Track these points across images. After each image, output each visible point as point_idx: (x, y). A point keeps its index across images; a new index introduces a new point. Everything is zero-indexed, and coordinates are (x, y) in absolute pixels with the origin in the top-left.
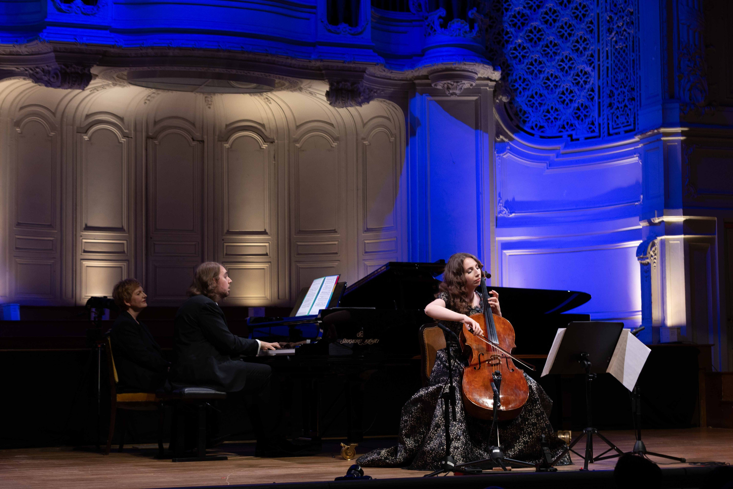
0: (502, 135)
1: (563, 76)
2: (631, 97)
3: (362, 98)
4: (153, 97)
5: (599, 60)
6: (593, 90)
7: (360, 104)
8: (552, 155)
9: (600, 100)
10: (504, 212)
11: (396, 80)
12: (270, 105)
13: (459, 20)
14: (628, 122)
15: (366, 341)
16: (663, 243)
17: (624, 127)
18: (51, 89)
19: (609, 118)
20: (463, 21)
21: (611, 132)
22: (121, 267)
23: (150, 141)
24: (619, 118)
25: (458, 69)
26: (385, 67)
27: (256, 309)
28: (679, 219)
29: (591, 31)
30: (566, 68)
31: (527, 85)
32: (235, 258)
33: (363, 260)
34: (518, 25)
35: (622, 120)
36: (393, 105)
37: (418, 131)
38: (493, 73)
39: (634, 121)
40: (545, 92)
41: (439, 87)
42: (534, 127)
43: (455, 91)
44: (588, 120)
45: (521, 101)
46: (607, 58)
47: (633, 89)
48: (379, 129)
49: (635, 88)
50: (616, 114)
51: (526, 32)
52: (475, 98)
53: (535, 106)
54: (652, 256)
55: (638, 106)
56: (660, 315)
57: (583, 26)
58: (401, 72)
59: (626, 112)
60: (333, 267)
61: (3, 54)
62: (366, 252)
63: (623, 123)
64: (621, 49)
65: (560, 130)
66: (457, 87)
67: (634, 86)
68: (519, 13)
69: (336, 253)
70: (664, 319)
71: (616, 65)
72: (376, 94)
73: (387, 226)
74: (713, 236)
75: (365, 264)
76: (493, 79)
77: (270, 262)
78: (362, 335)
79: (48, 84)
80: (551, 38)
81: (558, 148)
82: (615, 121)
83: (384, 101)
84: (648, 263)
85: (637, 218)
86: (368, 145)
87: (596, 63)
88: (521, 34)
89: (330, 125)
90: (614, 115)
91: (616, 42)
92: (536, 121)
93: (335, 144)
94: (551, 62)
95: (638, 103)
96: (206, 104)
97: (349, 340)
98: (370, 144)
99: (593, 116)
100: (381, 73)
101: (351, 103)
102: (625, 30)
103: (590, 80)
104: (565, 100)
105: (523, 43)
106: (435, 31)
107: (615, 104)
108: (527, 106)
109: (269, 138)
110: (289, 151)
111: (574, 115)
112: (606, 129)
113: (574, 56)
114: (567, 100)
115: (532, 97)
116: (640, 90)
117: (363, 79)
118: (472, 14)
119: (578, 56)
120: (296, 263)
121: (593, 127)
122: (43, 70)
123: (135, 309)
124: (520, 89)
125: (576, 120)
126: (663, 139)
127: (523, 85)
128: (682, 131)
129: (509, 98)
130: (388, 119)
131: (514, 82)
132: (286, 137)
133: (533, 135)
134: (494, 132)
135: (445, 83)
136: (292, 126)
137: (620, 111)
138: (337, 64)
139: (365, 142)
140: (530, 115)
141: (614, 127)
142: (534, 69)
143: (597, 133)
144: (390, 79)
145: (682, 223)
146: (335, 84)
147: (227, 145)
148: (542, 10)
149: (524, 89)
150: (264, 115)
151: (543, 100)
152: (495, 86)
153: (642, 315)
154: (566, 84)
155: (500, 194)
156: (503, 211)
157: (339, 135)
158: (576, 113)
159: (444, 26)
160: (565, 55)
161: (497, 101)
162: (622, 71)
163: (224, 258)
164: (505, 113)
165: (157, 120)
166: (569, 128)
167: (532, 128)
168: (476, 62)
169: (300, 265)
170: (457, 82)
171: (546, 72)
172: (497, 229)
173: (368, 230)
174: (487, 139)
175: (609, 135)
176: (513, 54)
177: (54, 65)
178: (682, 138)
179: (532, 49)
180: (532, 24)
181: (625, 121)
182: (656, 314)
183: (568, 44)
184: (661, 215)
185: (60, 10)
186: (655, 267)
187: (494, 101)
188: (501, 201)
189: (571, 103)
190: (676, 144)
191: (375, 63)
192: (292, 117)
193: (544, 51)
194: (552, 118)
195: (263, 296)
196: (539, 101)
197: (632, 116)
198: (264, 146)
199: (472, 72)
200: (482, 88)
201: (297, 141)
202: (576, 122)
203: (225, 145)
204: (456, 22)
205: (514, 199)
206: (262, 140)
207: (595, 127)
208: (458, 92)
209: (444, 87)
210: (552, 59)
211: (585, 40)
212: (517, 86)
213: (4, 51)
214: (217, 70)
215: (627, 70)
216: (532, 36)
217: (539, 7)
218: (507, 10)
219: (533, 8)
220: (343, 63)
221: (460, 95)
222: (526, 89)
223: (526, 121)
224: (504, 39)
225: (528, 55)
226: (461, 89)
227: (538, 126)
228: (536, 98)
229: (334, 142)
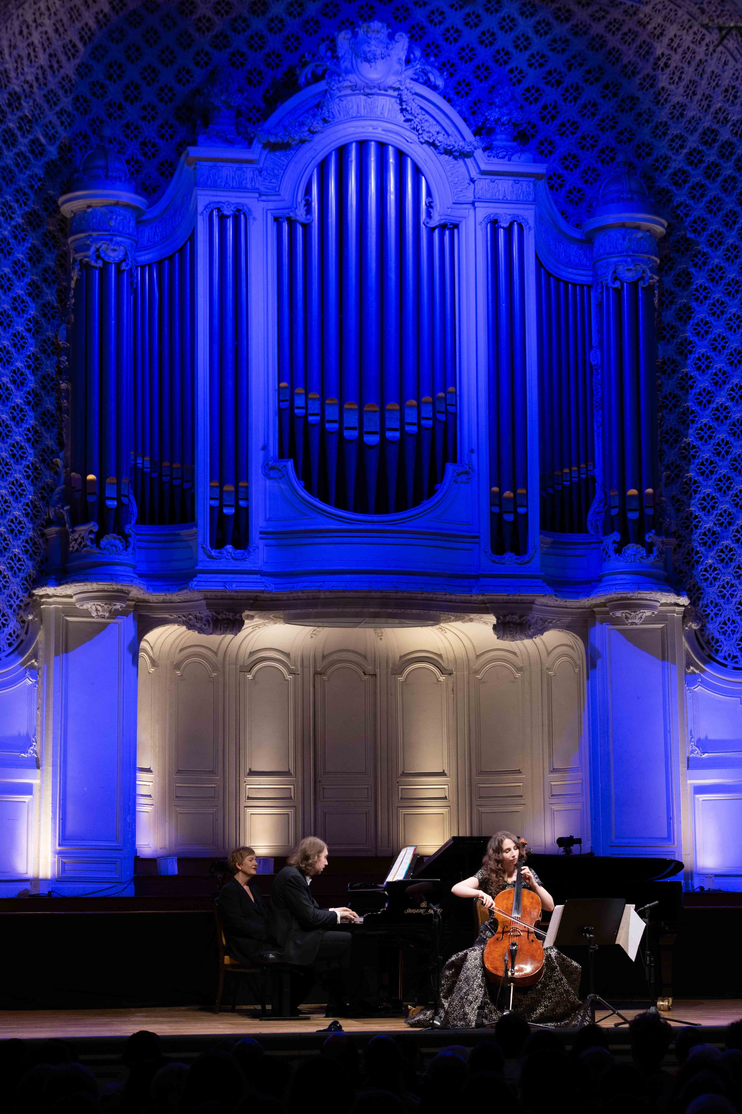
0: (693, 666)
3: (533, 630)
4: (320, 632)
7: (531, 637)
10: (697, 752)
11: (572, 608)
13: (635, 544)
18: (204, 636)
20: (638, 546)
22: (288, 814)
23: (318, 678)
25: (634, 598)
26: (556, 596)
31: (719, 610)
32: (412, 802)
33: (550, 804)
34: (708, 544)
36: (571, 634)
37: (599, 662)
38: (678, 599)
41: (619, 616)
42: (728, 658)
43: (634, 621)
45: (713, 628)
48: (564, 659)
51: (717, 552)
52: (661, 626)
53: (728, 633)
58: (576, 601)
60: (519, 811)
61: (157, 603)
62: (553, 795)
66: (636, 616)
68: (709, 530)
69: (521, 796)
72: (551, 625)
73: (573, 766)
75: (551, 808)
76: (680, 604)
77: (450, 806)
78: (426, 905)
79: (201, 631)
83: (561, 631)
86: (553, 676)
88: (711, 554)
89: (512, 654)
92: (729, 650)
93: (518, 675)
96: (377, 637)
97: (413, 910)
98: (556, 675)
100: (554, 603)
101: (520, 636)
105: (715, 564)
106: (609, 556)
108: (720, 633)
109: (447, 670)
110: (468, 683)
115: (725, 623)
117: (533, 611)
118: (651, 537)
120: (478, 807)
122: (196, 618)
123: (246, 873)
124: (712, 614)
127: (715, 610)
129: (700, 625)
130: (570, 648)
131: (705, 607)
132: (465, 668)
134: (684, 662)
135: (624, 613)
136: (472, 656)
138: (502, 597)
139: (550, 673)
140: (723, 643)
142: (727, 593)
144: (566, 608)
146: (502, 617)
147: (401, 679)
148: (733, 528)
149: (716, 615)
150: (441, 645)
151: (736, 627)
152: (684, 612)
155: (691, 731)
156: (695, 750)
157: (522, 665)
159: (618, 551)
161: (687, 628)
163: (398, 802)
164: (696, 642)
165: (326, 653)
167: (725, 658)
169: (484, 809)
170: (635, 612)
171: (738, 596)
172: (690, 771)
173: (554, 771)
174: (676, 671)
176: (703, 575)
177: (206, 613)
179: (723, 571)
180: (723, 542)
185: (211, 557)
187: (683, 629)
188: (693, 740)
191: (543, 594)
192: (471, 646)
193: (737, 572)
196: (732, 628)
198: (441, 678)
199: (651, 600)
200: (667, 614)
201: (477, 672)
203: (399, 679)
204: (632, 548)
205: (707, 737)
208: (637, 621)
209: (622, 616)
212: (709, 611)
213: (157, 599)
214: (372, 610)
216: (723, 556)
217: (730, 524)
218: (696, 527)
219: (724, 525)
220: (507, 596)
221: (641, 624)
222: (718, 614)
223: (719, 650)
224: (694, 559)
225: (719, 577)
226: (641, 617)
227: (732, 655)
228: (729, 624)
229: (517, 673)
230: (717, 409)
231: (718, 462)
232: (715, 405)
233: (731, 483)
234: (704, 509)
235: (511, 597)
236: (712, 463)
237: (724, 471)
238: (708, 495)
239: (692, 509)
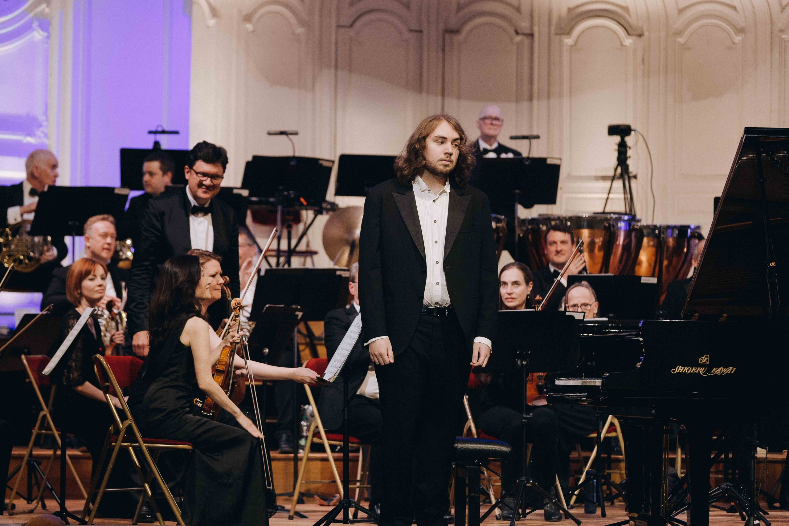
15: (714, 370)
23: (450, 38)
78: (707, 360)
89: (731, 9)
93: (738, 39)
97: (686, 369)
109: (636, 29)
132: (661, 27)
139: (783, 36)
147: (568, 41)
157: (744, 25)
165: (461, 2)
198: (627, 41)
201: (679, 33)
206: (624, 32)
229: (736, 35)
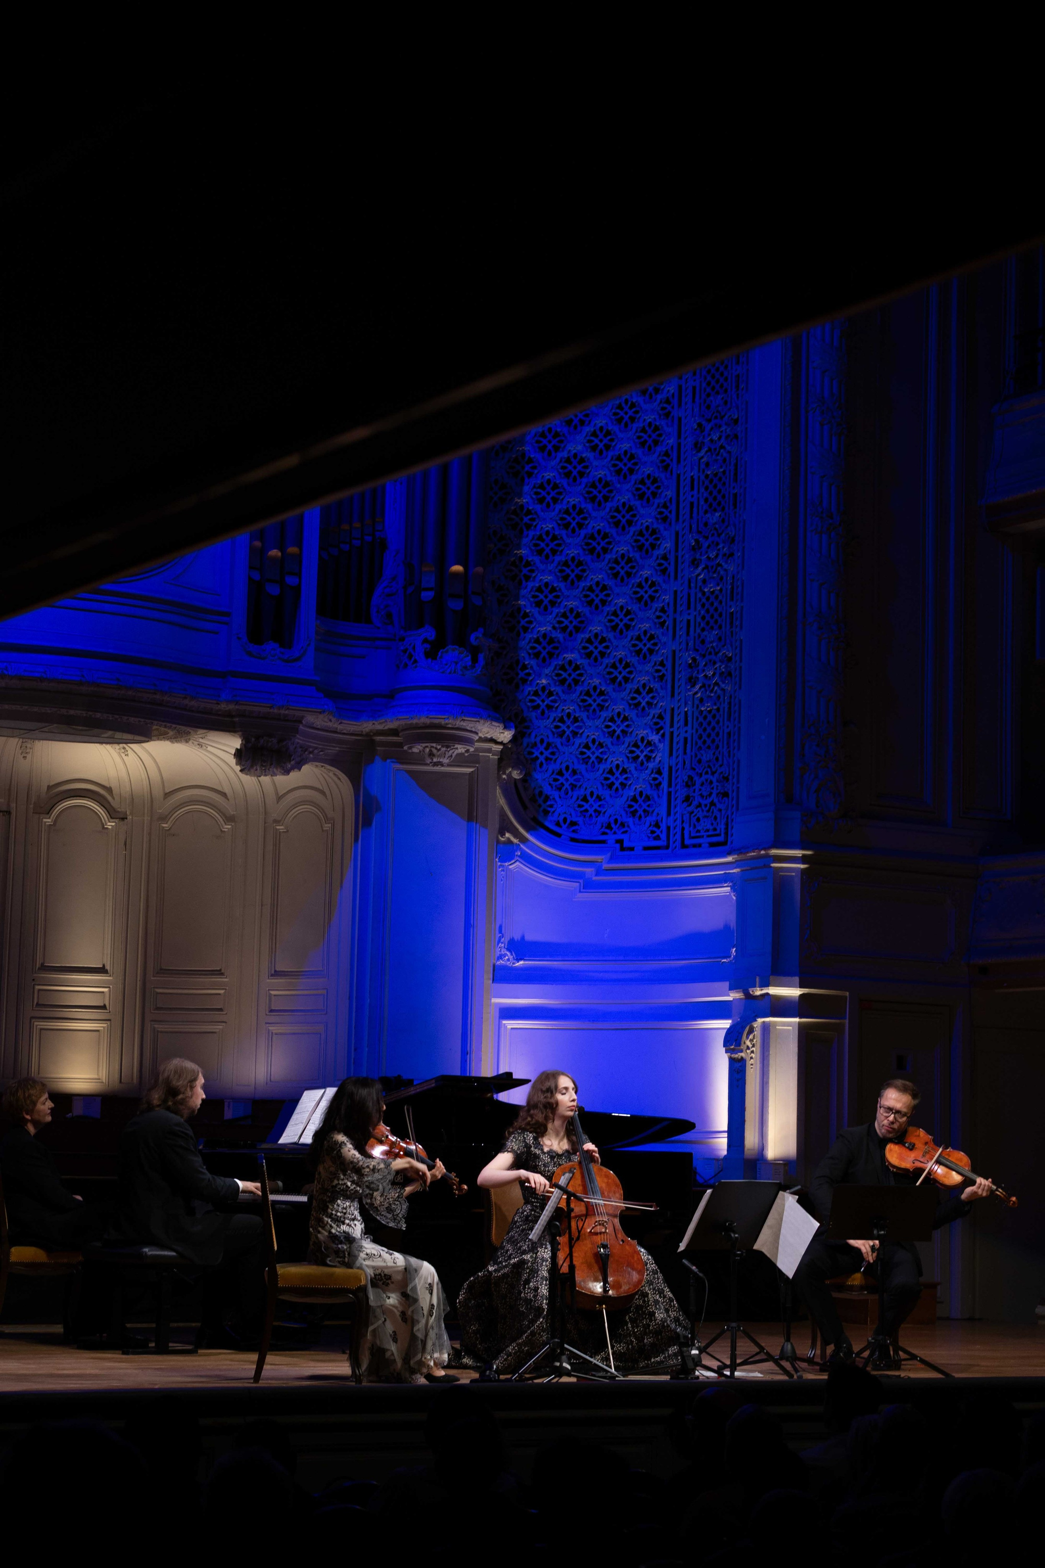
0: (508, 832)
1: (612, 744)
2: (722, 791)
3: (293, 762)
5: (672, 726)
6: (659, 772)
7: (287, 772)
8: (589, 871)
9: (670, 790)
10: (507, 957)
11: (344, 734)
12: (125, 758)
13: (457, 647)
14: (715, 830)
16: (766, 1028)
17: (708, 836)
19: (685, 818)
20: (461, 649)
21: (687, 842)
24: (702, 822)
25: (450, 726)
26: (333, 716)
27: (86, 1098)
28: (793, 992)
29: (661, 678)
30: (618, 732)
31: (553, 753)
32: (55, 1011)
33: (266, 1023)
34: (542, 656)
35: (705, 825)
36: (337, 773)
37: (376, 819)
38: (502, 733)
39: (726, 829)
40: (582, 768)
41: (415, 750)
42: (562, 824)
43: (441, 760)
44: (649, 820)
45: (542, 779)
46: (686, 724)
47: (726, 779)
48: (307, 808)
49: (731, 777)
50: (696, 815)
51: (555, 669)
52: (469, 770)
53: (564, 788)
54: (748, 1048)
55: (732, 807)
56: (757, 1141)
57: (648, 667)
58: (355, 723)
59: (713, 812)
60: (215, 1033)
62: (271, 1011)
63: (708, 831)
64: (710, 711)
65: (602, 830)
66: (445, 753)
67: (729, 775)
68: (545, 635)
69: (221, 1010)
70: (762, 1148)
71: (700, 737)
72: (311, 756)
73: (313, 969)
74: (841, 1021)
75: (269, 1030)
76: (500, 740)
77: (109, 1020)
80: (596, 681)
81: (600, 860)
82: (695, 825)
83: (322, 766)
84: (742, 1058)
85: (726, 984)
86: (283, 832)
87: (668, 730)
88: (547, 671)
89: (222, 796)
90: (693, 815)
91: (701, 700)
92: (565, 813)
93: (227, 827)
94: (593, 719)
95: (734, 802)
96: (21, 751)
98: (288, 831)
99: (658, 814)
100: (325, 724)
101: (275, 770)
102: (716, 684)
103: (656, 755)
104: (613, 784)
105: (550, 686)
106: (415, 661)
107: (696, 797)
108: (552, 787)
109: (119, 812)
110: (150, 834)
111: (627, 809)
112: (678, 836)
113: (632, 714)
114: (617, 784)
115: (560, 773)
116: (738, 782)
117: (298, 733)
118: (477, 638)
119: (637, 716)
120: (153, 1023)
121: (658, 832)
123: (35, 1123)
124: (542, 758)
125: (630, 817)
126: (774, 865)
127: (546, 753)
128: (804, 856)
129: (524, 772)
130: (322, 792)
131: (532, 748)
132: (146, 811)
133: (559, 835)
134: (497, 826)
135: (427, 747)
136: (158, 793)
137: (703, 811)
138: (261, 708)
139: (278, 827)
140: (556, 802)
141: (692, 835)
142: (566, 729)
143: (664, 841)
144: (336, 732)
145: (798, 998)
146: (253, 739)
147: (48, 821)
148: (583, 636)
149: (548, 760)
150: (112, 773)
151: (578, 780)
152: (503, 752)
153: (729, 1138)
154: (617, 757)
155: (501, 927)
156: (505, 955)
157: (235, 813)
158: (630, 806)
159: (431, 654)
160: (617, 711)
161: (504, 776)
162: (709, 747)
163: (33, 1010)
164: (516, 797)
166: (619, 829)
167: (558, 824)
168: (481, 718)
169: (159, 1027)
170: (448, 747)
171: (585, 735)
172: (495, 985)
173: (276, 974)
174: (485, 838)
175: (684, 846)
176: (532, 701)
178: (802, 866)
179: (563, 697)
180: (565, 655)
181: (711, 828)
182: (751, 1139)
183: (623, 694)
184: (767, 985)
186: (752, 1065)
187: (499, 777)
188: (503, 940)
189: (623, 790)
190: (794, 874)
191: (320, 710)
192: (159, 778)
193: (584, 701)
194: (591, 811)
195: (96, 1076)
196: (571, 780)
197: (723, 821)
198: (109, 824)
199: (471, 731)
200: (480, 754)
201: (164, 818)
202: (630, 821)
203: (45, 820)
204: (452, 651)
205: (523, 937)
206: (108, 815)
207: (661, 832)
208: (445, 761)
209: (424, 751)
210: (594, 716)
211: (651, 690)
212: (536, 754)
215: (717, 747)
216: (565, 675)
217: (578, 629)
218: (526, 630)
219: (568, 630)
220: (271, 707)
221: (449, 765)
222: (551, 759)
223: (549, 812)
224: (520, 677)
225: (556, 705)
226: (451, 756)
227: (568, 822)
228: (567, 775)
229: (226, 824)
230: (568, 460)
231: (565, 537)
232: (565, 454)
233: (584, 571)
234: (538, 604)
235: (276, 711)
236: (555, 538)
237: (573, 552)
238: (547, 584)
239: (521, 602)
